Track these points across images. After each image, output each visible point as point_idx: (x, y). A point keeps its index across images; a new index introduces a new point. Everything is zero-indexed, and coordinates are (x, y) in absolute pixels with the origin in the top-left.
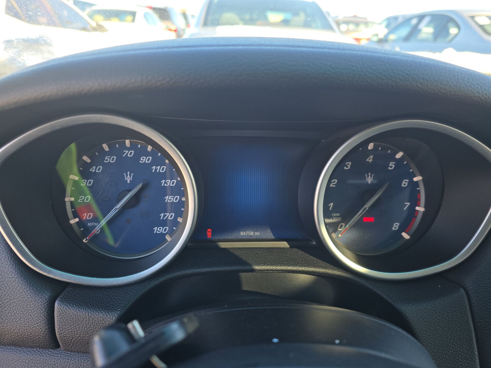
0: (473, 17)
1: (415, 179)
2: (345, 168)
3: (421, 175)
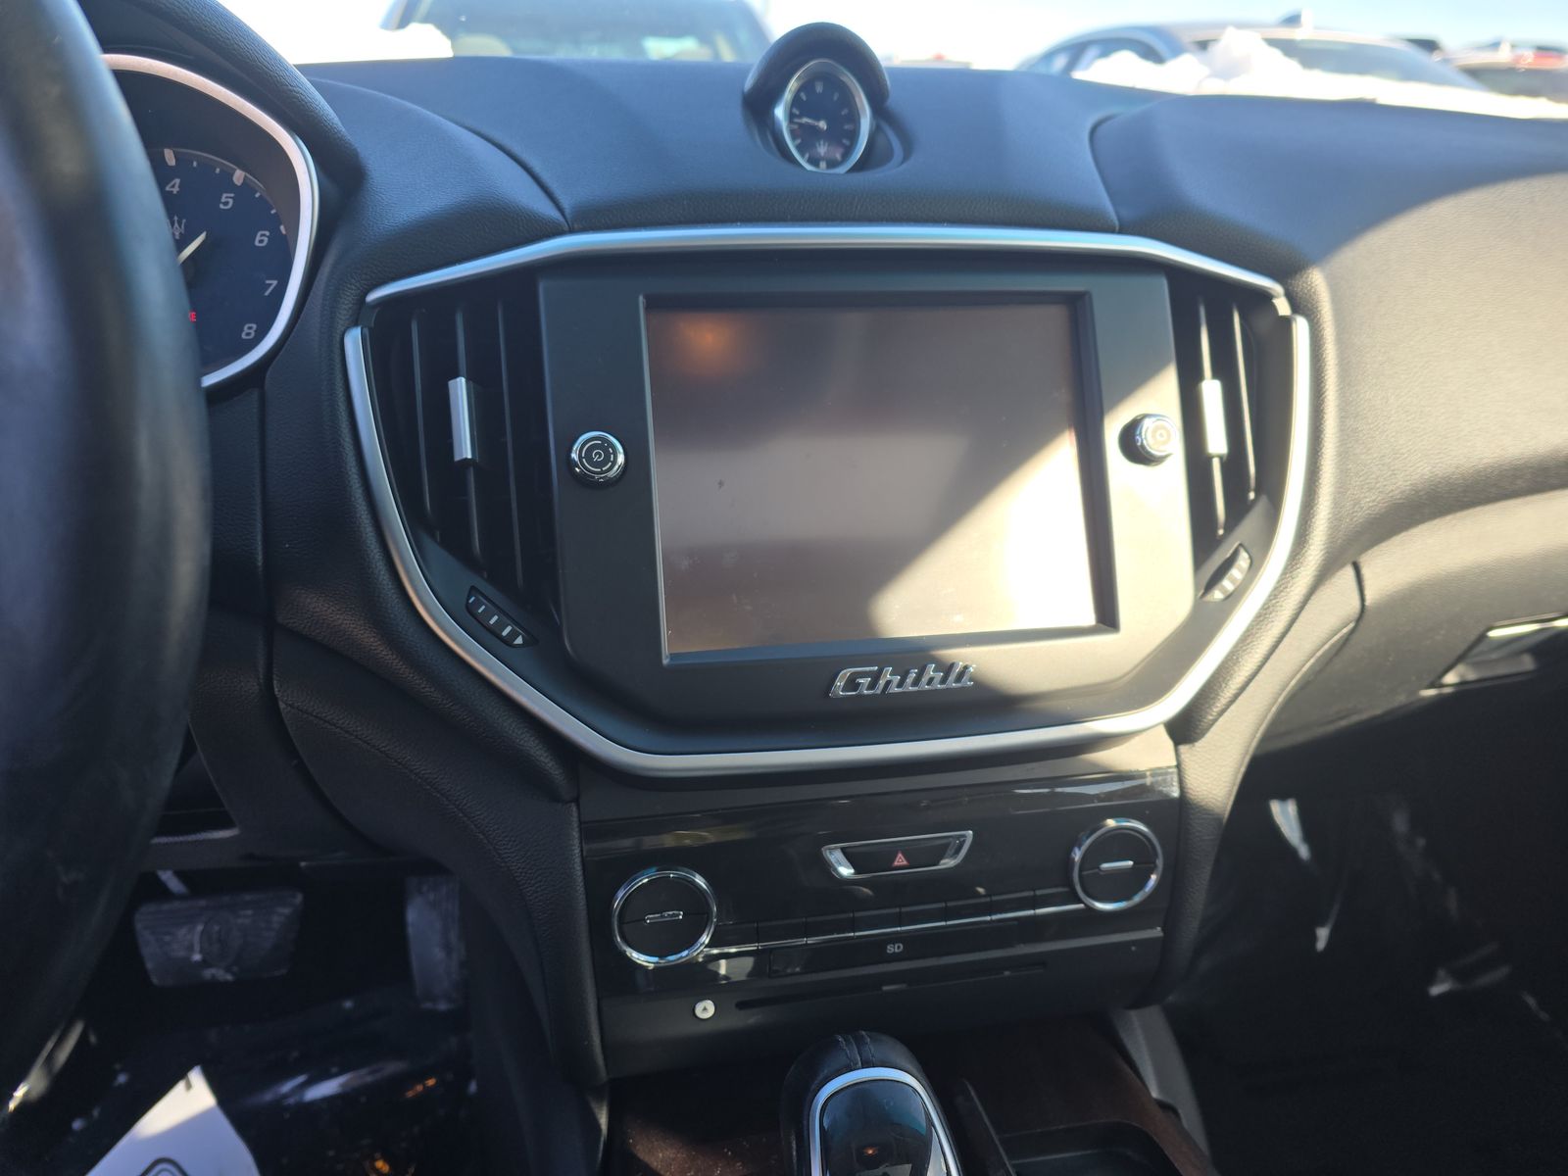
1: (283, 230)
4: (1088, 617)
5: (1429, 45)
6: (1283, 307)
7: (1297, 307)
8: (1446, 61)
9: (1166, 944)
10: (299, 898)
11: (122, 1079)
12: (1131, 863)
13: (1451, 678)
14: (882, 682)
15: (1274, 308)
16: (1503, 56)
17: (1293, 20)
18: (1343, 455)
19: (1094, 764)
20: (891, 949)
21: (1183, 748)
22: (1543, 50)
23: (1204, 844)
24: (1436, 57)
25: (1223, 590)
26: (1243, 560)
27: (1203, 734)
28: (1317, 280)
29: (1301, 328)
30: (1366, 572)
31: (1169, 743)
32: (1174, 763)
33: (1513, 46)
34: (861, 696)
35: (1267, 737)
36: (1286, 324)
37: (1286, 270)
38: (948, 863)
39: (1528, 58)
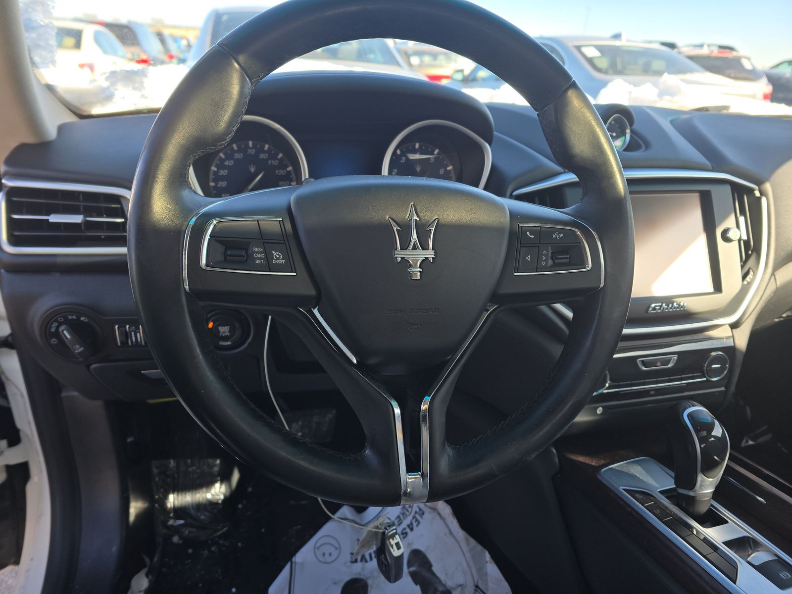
0: (578, 48)
1: (448, 169)
2: (401, 161)
3: (452, 165)
4: (711, 289)
5: (672, 46)
6: (757, 194)
7: (762, 193)
8: (680, 53)
9: (725, 392)
10: (334, 411)
11: (250, 489)
12: (719, 366)
13: (784, 315)
14: (662, 308)
15: (754, 194)
16: (705, 51)
17: (617, 36)
18: (777, 240)
19: (706, 335)
20: (652, 393)
21: (734, 330)
22: (722, 47)
23: (739, 359)
24: (675, 51)
25: (747, 281)
26: (751, 273)
27: (740, 326)
28: (768, 187)
29: (764, 200)
30: (777, 277)
31: (730, 329)
32: (732, 335)
33: (709, 46)
34: (657, 312)
35: (754, 326)
36: (759, 199)
37: (759, 183)
38: (670, 366)
39: (716, 52)
